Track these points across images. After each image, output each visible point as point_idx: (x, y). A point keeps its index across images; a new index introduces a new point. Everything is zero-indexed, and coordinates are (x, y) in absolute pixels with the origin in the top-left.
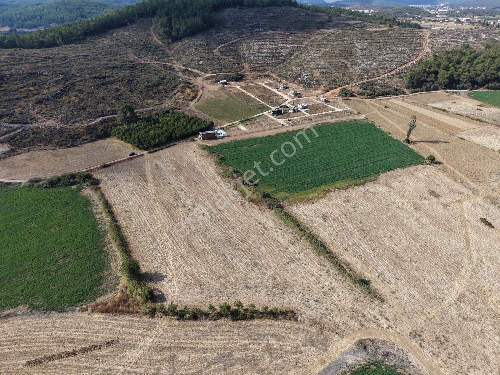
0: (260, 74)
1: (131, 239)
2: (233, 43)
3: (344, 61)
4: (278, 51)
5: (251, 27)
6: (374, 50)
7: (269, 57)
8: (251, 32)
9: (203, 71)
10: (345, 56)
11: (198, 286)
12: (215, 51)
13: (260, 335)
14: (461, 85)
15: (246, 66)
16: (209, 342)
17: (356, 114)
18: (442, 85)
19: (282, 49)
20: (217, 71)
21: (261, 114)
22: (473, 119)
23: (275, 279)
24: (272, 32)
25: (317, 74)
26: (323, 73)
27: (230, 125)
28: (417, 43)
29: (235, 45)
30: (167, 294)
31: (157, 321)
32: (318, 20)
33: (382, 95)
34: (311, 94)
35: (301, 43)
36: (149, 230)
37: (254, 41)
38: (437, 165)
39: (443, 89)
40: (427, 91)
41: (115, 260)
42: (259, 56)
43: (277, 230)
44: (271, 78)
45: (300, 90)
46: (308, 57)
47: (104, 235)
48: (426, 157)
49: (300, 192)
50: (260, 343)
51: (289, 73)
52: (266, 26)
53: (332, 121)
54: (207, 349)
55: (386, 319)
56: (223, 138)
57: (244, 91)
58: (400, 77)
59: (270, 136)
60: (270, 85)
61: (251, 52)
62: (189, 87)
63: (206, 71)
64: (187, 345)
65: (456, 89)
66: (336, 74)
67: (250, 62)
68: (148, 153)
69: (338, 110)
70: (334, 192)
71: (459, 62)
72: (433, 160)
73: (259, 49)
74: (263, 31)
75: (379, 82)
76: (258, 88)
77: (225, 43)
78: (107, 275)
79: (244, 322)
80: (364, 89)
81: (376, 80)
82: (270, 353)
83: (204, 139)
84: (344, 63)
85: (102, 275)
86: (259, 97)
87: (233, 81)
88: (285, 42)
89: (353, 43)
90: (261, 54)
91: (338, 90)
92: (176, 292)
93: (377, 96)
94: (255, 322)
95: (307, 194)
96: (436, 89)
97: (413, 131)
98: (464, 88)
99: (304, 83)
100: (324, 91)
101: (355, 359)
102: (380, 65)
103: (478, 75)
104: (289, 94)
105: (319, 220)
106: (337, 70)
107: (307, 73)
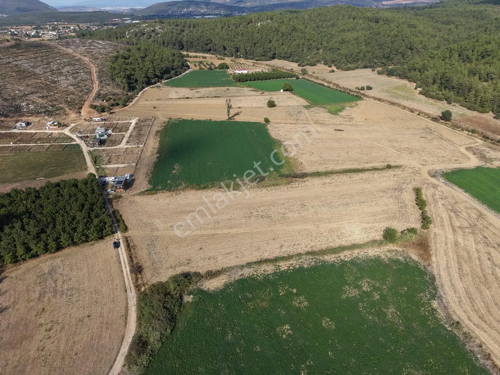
1: (333, 245)
3: (39, 81)
10: (30, 77)
11: (397, 215)
13: (434, 199)
14: (152, 81)
16: (443, 215)
17: (155, 119)
18: (144, 83)
21: (86, 151)
23: (387, 189)
25: (38, 100)
26: (42, 97)
30: (407, 227)
31: (433, 232)
33: (127, 102)
34: (70, 119)
38: (271, 122)
39: (147, 86)
40: (141, 90)
41: (365, 253)
43: (334, 180)
47: (324, 262)
48: (262, 121)
50: (439, 200)
54: (449, 216)
55: (414, 168)
56: (132, 180)
58: (108, 85)
64: (449, 222)
66: (58, 95)
68: (124, 232)
69: (134, 122)
72: (268, 121)
75: (103, 92)
78: (387, 256)
79: (426, 203)
80: (107, 101)
81: (99, 92)
82: (445, 198)
83: (125, 190)
84: (42, 83)
85: (387, 259)
86: (21, 141)
91: (86, 108)
92: (403, 224)
93: (125, 103)
94: (425, 199)
96: (143, 88)
97: (231, 110)
98: (155, 83)
99: (41, 113)
100: (76, 113)
101: (442, 180)
102: (75, 78)
103: (154, 71)
104: (47, 128)
105: (325, 166)
106: (51, 92)
107: (23, 102)
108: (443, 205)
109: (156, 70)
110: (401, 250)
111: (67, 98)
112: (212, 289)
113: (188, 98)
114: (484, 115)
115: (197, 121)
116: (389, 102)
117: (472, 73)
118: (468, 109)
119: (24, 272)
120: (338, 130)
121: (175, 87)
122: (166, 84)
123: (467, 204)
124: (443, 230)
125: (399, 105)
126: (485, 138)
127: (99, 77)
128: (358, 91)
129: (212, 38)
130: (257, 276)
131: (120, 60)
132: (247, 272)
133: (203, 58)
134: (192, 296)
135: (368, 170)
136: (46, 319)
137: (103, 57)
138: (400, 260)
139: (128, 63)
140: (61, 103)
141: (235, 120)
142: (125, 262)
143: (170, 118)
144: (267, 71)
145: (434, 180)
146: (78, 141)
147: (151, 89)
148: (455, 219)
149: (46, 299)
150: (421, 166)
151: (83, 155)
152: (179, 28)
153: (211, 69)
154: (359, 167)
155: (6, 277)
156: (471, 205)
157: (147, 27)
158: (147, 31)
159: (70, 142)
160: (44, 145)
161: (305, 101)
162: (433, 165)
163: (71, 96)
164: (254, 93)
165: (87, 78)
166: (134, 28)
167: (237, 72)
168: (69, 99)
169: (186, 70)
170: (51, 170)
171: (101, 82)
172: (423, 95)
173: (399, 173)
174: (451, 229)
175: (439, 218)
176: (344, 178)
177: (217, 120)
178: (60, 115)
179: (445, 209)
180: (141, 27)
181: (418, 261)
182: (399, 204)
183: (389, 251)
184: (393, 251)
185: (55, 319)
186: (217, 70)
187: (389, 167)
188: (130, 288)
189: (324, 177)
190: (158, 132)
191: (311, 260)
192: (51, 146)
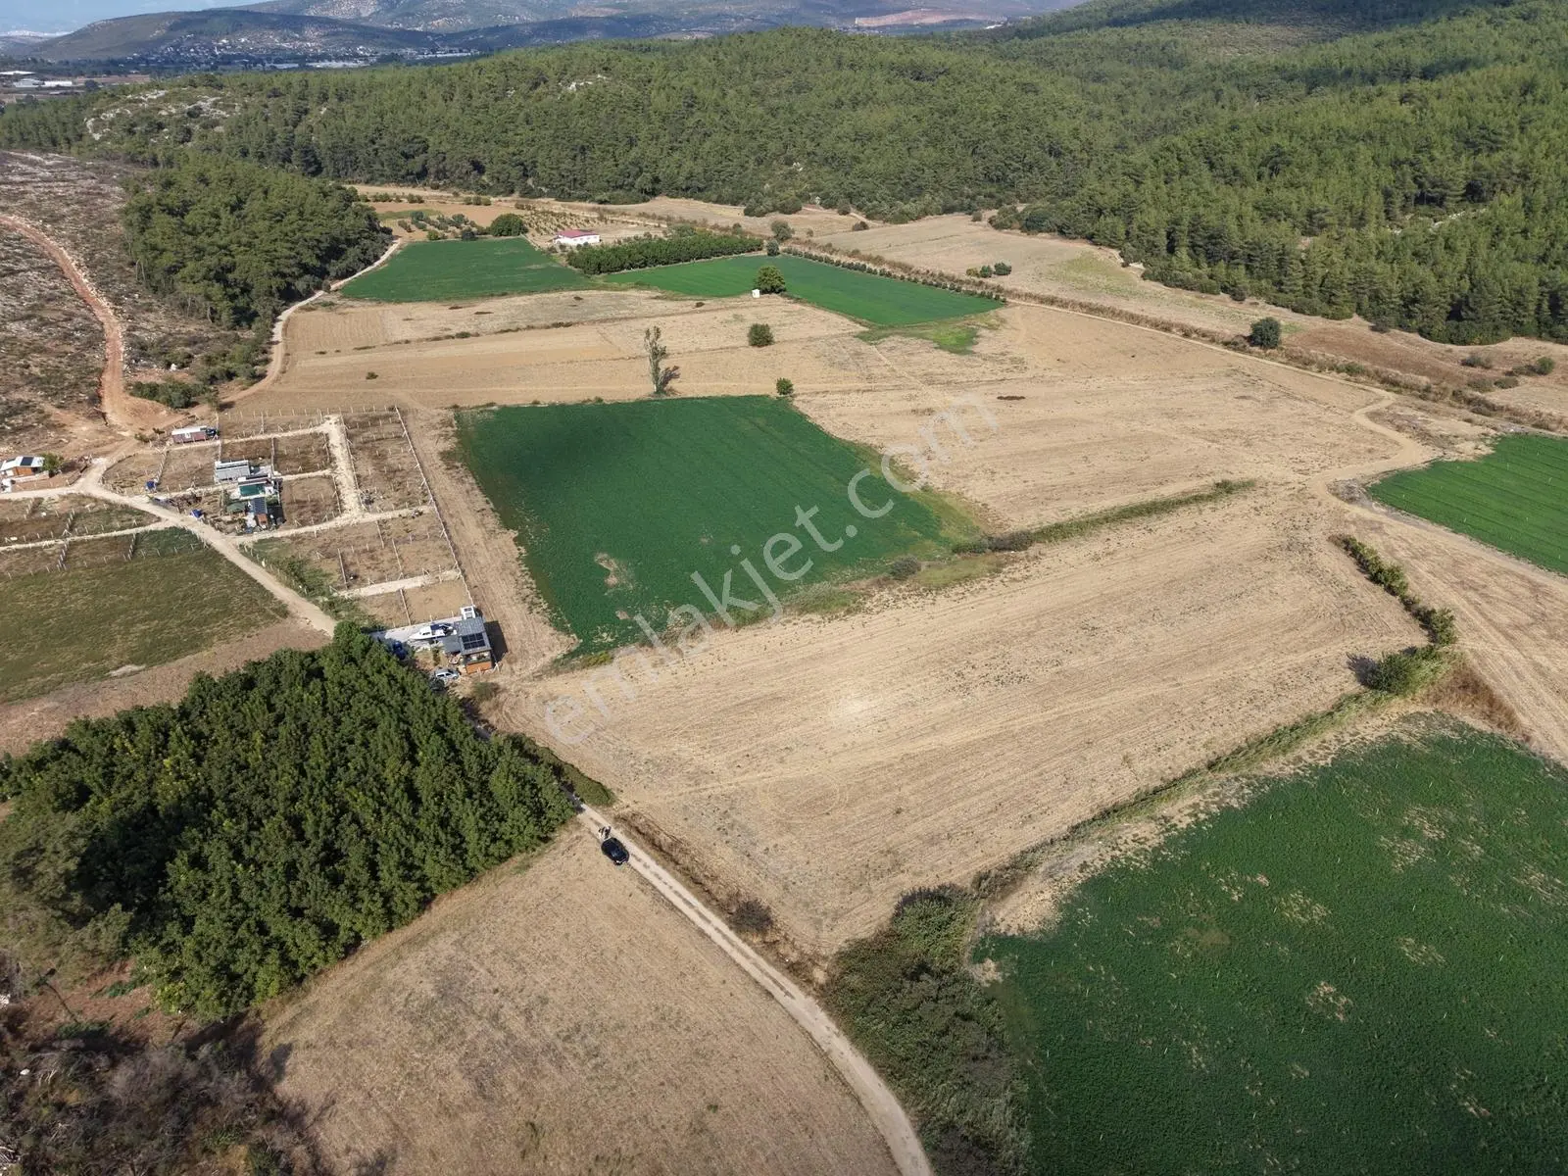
11: (1348, 618)
14: (300, 284)
16: (1455, 600)
17: (403, 414)
18: (273, 295)
21: (232, 551)
31: (1468, 650)
33: (256, 364)
34: (80, 443)
50: (1415, 562)
54: (1469, 601)
58: (148, 310)
64: (1481, 617)
72: (787, 389)
80: (182, 366)
81: (131, 336)
91: (117, 398)
93: (252, 369)
98: (310, 294)
101: (1378, 508)
104: (6, 482)
108: (1431, 573)
109: (301, 249)
110: (1432, 712)
111: (28, 367)
112: (1031, 926)
113: (464, 335)
114: (1344, 325)
115: (553, 406)
116: (1081, 305)
117: (1269, 213)
118: (1294, 310)
119: (344, 1014)
120: (1010, 398)
121: (389, 301)
122: (348, 293)
123: (1484, 563)
124: (1486, 641)
125: (1115, 314)
126: (1392, 384)
127: (102, 285)
128: (977, 280)
129: (424, 136)
130: (1128, 859)
131: (161, 221)
132: (1092, 854)
133: (413, 202)
134: (990, 964)
135: (1180, 503)
136: (573, 1159)
137: (76, 213)
139: (194, 229)
140: (17, 387)
141: (678, 396)
142: (688, 903)
143: (455, 407)
144: (662, 236)
146: (170, 519)
147: (304, 314)
148: (1485, 605)
149: (510, 1088)
150: (1302, 478)
151: (232, 565)
153: (468, 236)
154: (1149, 497)
155: (286, 1051)
156: (1493, 564)
157: (166, 100)
158: (171, 115)
159: (139, 525)
160: (40, 548)
161: (846, 321)
164: (671, 305)
165: (56, 288)
166: (116, 107)
167: (567, 241)
169: (385, 246)
170: (144, 633)
171: (115, 302)
172: (1157, 280)
173: (1261, 501)
174: (1499, 634)
177: (620, 397)
178: (33, 431)
179: (1444, 582)
180: (141, 101)
181: (1492, 733)
182: (1330, 587)
183: (1406, 719)
185: (603, 1149)
186: (490, 237)
187: (1226, 488)
188: (775, 982)
189: (1079, 539)
190: (446, 456)
191: (1237, 784)
192: (74, 546)
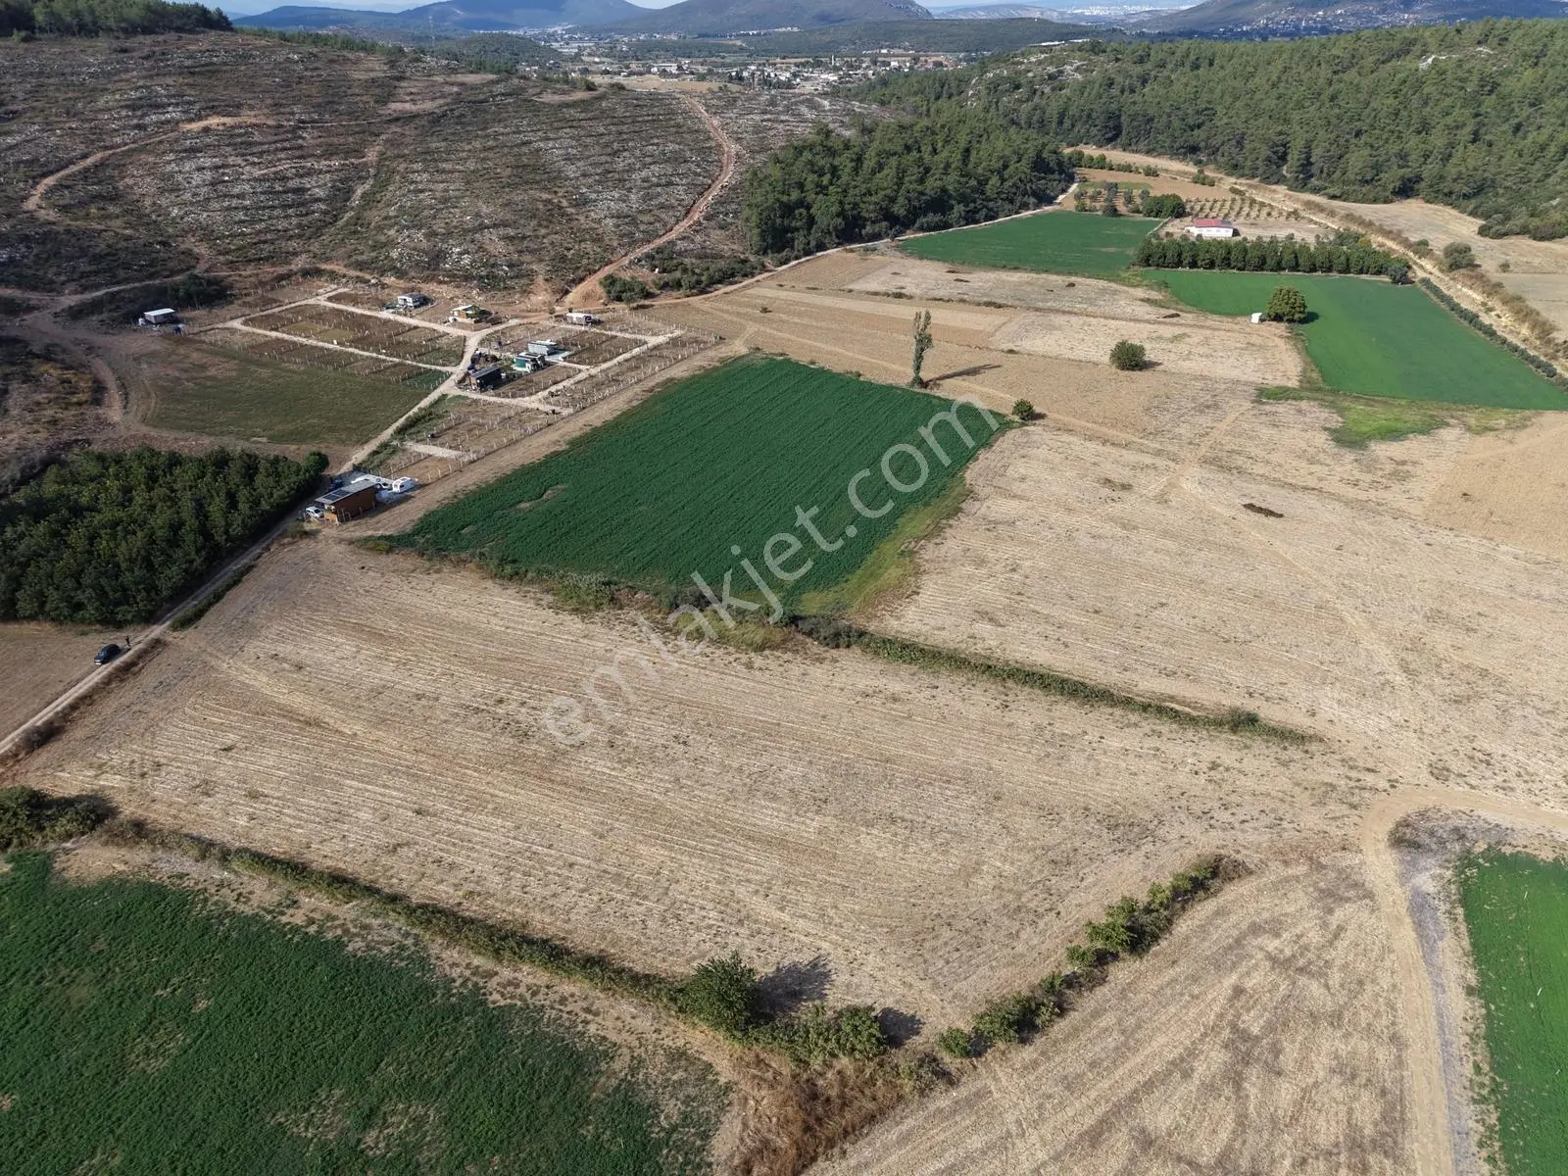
0: (282, 270)
1: (542, 924)
2: (87, 170)
3: (545, 196)
4: (291, 184)
5: (133, 107)
6: (603, 159)
7: (273, 208)
8: (139, 127)
9: (34, 289)
10: (537, 183)
11: (946, 934)
12: (31, 204)
13: (1230, 948)
14: (869, 229)
15: (202, 249)
16: (1161, 1039)
17: (717, 344)
18: (829, 233)
19: (302, 176)
20: (99, 280)
21: (434, 396)
22: (979, 304)
23: (1086, 809)
24: (228, 120)
25: (495, 244)
26: (511, 239)
27: (375, 453)
28: (691, 131)
29: (101, 175)
30: (897, 1002)
31: (979, 1084)
32: (363, 76)
33: (720, 282)
34: (522, 306)
35: (359, 153)
36: (571, 865)
37: (172, 156)
38: (1041, 421)
39: (838, 245)
40: (806, 255)
41: (588, 1010)
42: (229, 209)
43: (928, 693)
44: (333, 276)
45: (480, 300)
46: (421, 196)
47: (423, 963)
48: (1007, 410)
49: (854, 580)
50: (1257, 965)
51: (394, 254)
52: (189, 103)
53: (679, 372)
54: (1182, 1060)
55: (1368, 770)
56: (403, 498)
57: (274, 334)
58: (721, 228)
59: (556, 454)
60: (354, 300)
61: (187, 196)
62: (38, 356)
63: (50, 287)
64: (1130, 1086)
65: (861, 239)
66: (553, 239)
67: (207, 234)
68: (174, 628)
69: (653, 341)
70: (923, 547)
71: (834, 170)
72: (1027, 414)
73: (212, 184)
74: (191, 120)
75: (681, 245)
76: (320, 315)
77: (51, 173)
78: (633, 1071)
79: (1164, 943)
80: (664, 271)
81: (672, 243)
82: (1301, 970)
83: (341, 520)
84: (549, 201)
85: (614, 1082)
86: (355, 343)
87: (194, 307)
88: (298, 153)
89: (530, 142)
90: (235, 202)
91: (591, 284)
92: (909, 980)
93: (708, 286)
94: (1183, 926)
95: (873, 576)
96: (821, 247)
97: (928, 353)
98: (877, 237)
99: (473, 278)
100: (554, 292)
101: (1431, 877)
102: (647, 198)
103: (893, 200)
104: (451, 319)
105: (983, 628)
106: (547, 227)
107: (460, 245)
108: (1238, 991)
109: (901, 200)
110: (722, 1080)
111: (569, 249)
112: (71, 874)
120: (1260, 510)
122: (905, 249)
123: (1384, 1055)
124: (1040, 1107)
127: (721, 201)
129: (1219, 108)
133: (1147, 174)
138: (657, 1116)
139: (822, 168)
140: (542, 261)
141: (933, 391)
142: (59, 704)
143: (758, 349)
144: (1311, 240)
145: (1379, 865)
146: (460, 367)
147: (845, 254)
150: (1418, 777)
152: (1138, 69)
153: (1114, 212)
156: (1400, 1063)
158: (1034, 77)
159: (443, 365)
161: (1295, 371)
162: (1500, 794)
163: (588, 246)
164: (1143, 311)
165: (682, 200)
167: (1195, 231)
168: (569, 255)
169: (1025, 206)
171: (708, 218)
173: (1250, 763)
174: (1089, 1121)
175: (1112, 1041)
176: (978, 700)
177: (880, 379)
178: (510, 291)
179: (1221, 1016)
180: (1022, 63)
181: (710, 1165)
182: (1033, 892)
183: (678, 1056)
184: (692, 1061)
186: (1140, 217)
189: (905, 670)
190: (666, 382)
191: (397, 937)
192: (396, 365)
